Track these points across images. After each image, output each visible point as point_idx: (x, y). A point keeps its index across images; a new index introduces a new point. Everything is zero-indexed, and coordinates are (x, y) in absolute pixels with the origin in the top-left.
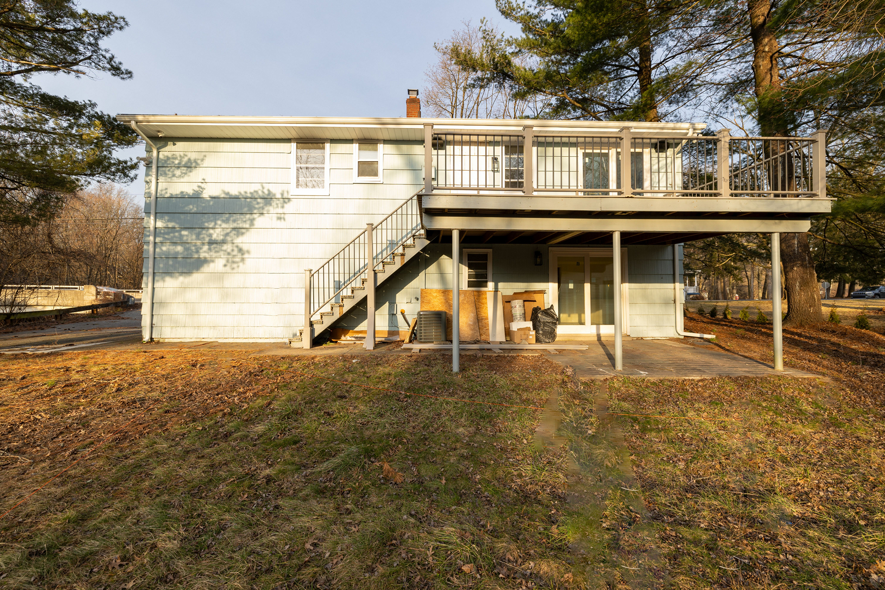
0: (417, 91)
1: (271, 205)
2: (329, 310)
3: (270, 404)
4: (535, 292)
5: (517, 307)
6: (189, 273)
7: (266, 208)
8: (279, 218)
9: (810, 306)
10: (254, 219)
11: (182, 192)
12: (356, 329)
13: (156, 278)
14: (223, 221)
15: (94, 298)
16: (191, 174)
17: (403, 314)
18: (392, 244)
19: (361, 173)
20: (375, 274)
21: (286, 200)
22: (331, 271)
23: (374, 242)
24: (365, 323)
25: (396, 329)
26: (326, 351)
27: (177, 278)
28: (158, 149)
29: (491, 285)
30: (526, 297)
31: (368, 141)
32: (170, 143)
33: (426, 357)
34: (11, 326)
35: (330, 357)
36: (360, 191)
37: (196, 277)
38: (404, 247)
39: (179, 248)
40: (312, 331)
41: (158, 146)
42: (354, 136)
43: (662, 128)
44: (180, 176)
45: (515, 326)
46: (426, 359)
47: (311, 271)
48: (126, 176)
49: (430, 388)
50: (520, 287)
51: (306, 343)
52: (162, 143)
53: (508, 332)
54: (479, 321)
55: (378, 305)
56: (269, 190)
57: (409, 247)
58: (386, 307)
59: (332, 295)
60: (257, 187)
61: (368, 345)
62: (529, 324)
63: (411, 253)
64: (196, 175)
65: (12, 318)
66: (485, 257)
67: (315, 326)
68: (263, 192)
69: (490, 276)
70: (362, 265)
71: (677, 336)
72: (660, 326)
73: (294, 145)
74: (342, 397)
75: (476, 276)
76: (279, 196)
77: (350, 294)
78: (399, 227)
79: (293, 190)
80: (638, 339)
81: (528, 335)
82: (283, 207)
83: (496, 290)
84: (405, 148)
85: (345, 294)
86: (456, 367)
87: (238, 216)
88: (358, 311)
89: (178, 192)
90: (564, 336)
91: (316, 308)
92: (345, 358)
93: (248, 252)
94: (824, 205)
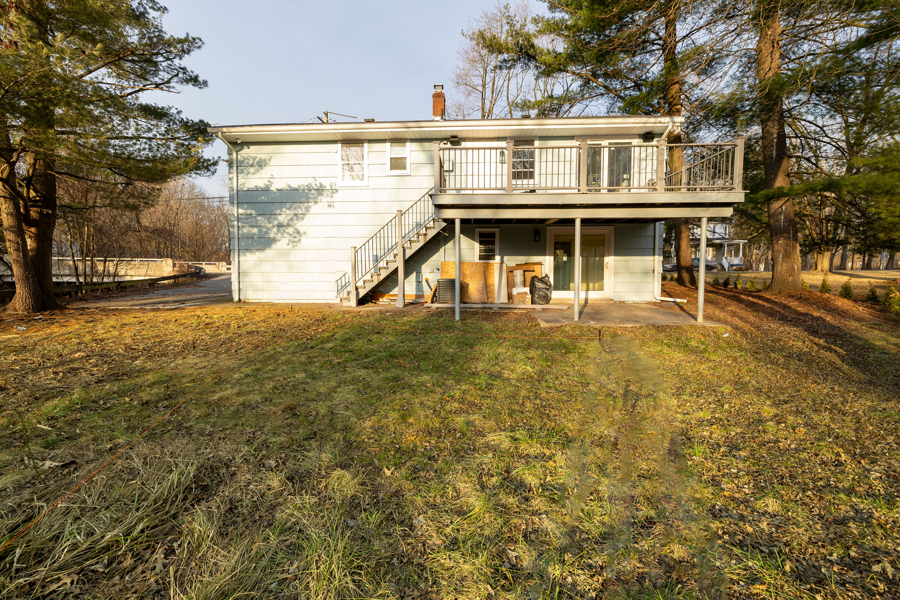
0: (442, 86)
1: (322, 195)
2: (370, 278)
3: (333, 335)
4: (534, 264)
5: (518, 275)
6: (262, 249)
7: (319, 198)
8: (329, 206)
9: (790, 276)
10: (310, 207)
11: (256, 186)
12: (391, 293)
13: (241, 254)
14: (287, 209)
15: (172, 269)
16: (261, 171)
17: (427, 281)
18: (418, 225)
19: (393, 167)
20: (404, 250)
21: (334, 191)
22: (371, 247)
23: (403, 223)
24: (397, 289)
25: (421, 293)
26: (368, 308)
27: (255, 253)
28: (237, 152)
29: (498, 258)
30: (526, 268)
31: (397, 140)
32: (245, 147)
33: (441, 312)
34: (121, 291)
35: (371, 311)
36: (392, 182)
37: (268, 253)
38: (427, 228)
39: (255, 230)
40: (358, 294)
41: (237, 149)
42: (387, 137)
43: (645, 123)
44: (254, 173)
45: (515, 291)
46: (440, 313)
47: (355, 248)
48: (209, 170)
49: (437, 329)
50: (522, 259)
51: (353, 302)
52: (239, 147)
53: (510, 296)
54: (486, 287)
55: (407, 275)
56: (320, 184)
57: (430, 228)
58: (413, 276)
59: (372, 266)
60: (311, 181)
61: (399, 304)
62: (527, 290)
63: (431, 233)
64: (266, 172)
65: (122, 285)
66: (493, 235)
67: (359, 290)
68: (316, 185)
69: (497, 251)
70: (394, 243)
71: (654, 300)
72: (638, 292)
73: (339, 145)
74: (378, 333)
75: (486, 251)
76: (328, 187)
77: (385, 265)
78: (422, 211)
79: (339, 183)
80: (620, 302)
81: (525, 298)
82: (332, 197)
83: (502, 262)
84: (427, 145)
85: (381, 266)
86: (457, 317)
87: (298, 205)
88: (391, 279)
89: (253, 186)
90: (557, 299)
91: (360, 276)
92: (381, 312)
93: (305, 233)
94: (738, 196)
